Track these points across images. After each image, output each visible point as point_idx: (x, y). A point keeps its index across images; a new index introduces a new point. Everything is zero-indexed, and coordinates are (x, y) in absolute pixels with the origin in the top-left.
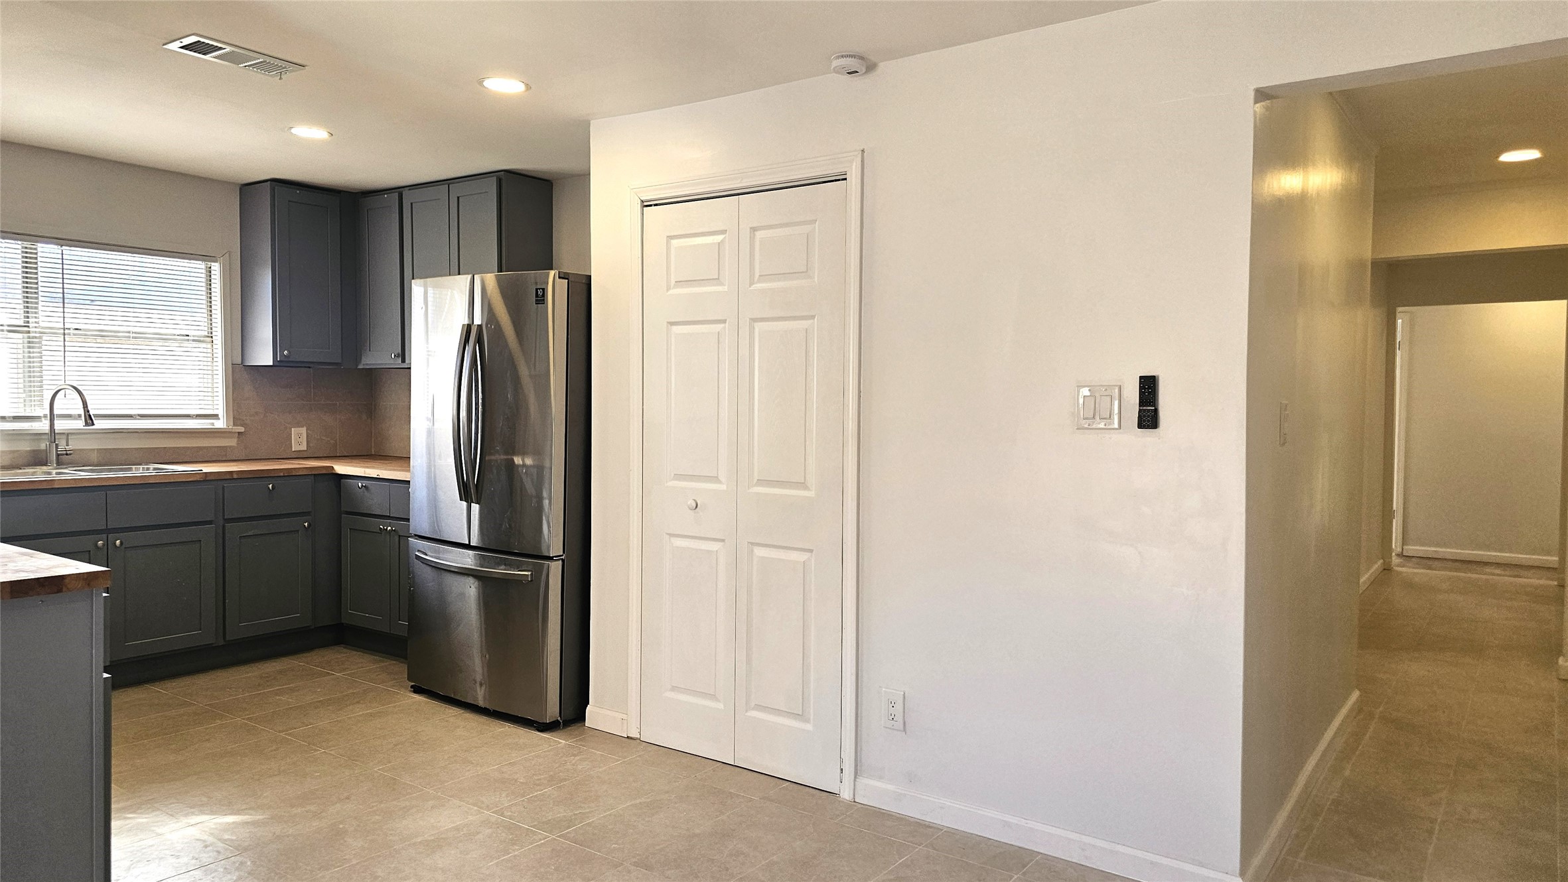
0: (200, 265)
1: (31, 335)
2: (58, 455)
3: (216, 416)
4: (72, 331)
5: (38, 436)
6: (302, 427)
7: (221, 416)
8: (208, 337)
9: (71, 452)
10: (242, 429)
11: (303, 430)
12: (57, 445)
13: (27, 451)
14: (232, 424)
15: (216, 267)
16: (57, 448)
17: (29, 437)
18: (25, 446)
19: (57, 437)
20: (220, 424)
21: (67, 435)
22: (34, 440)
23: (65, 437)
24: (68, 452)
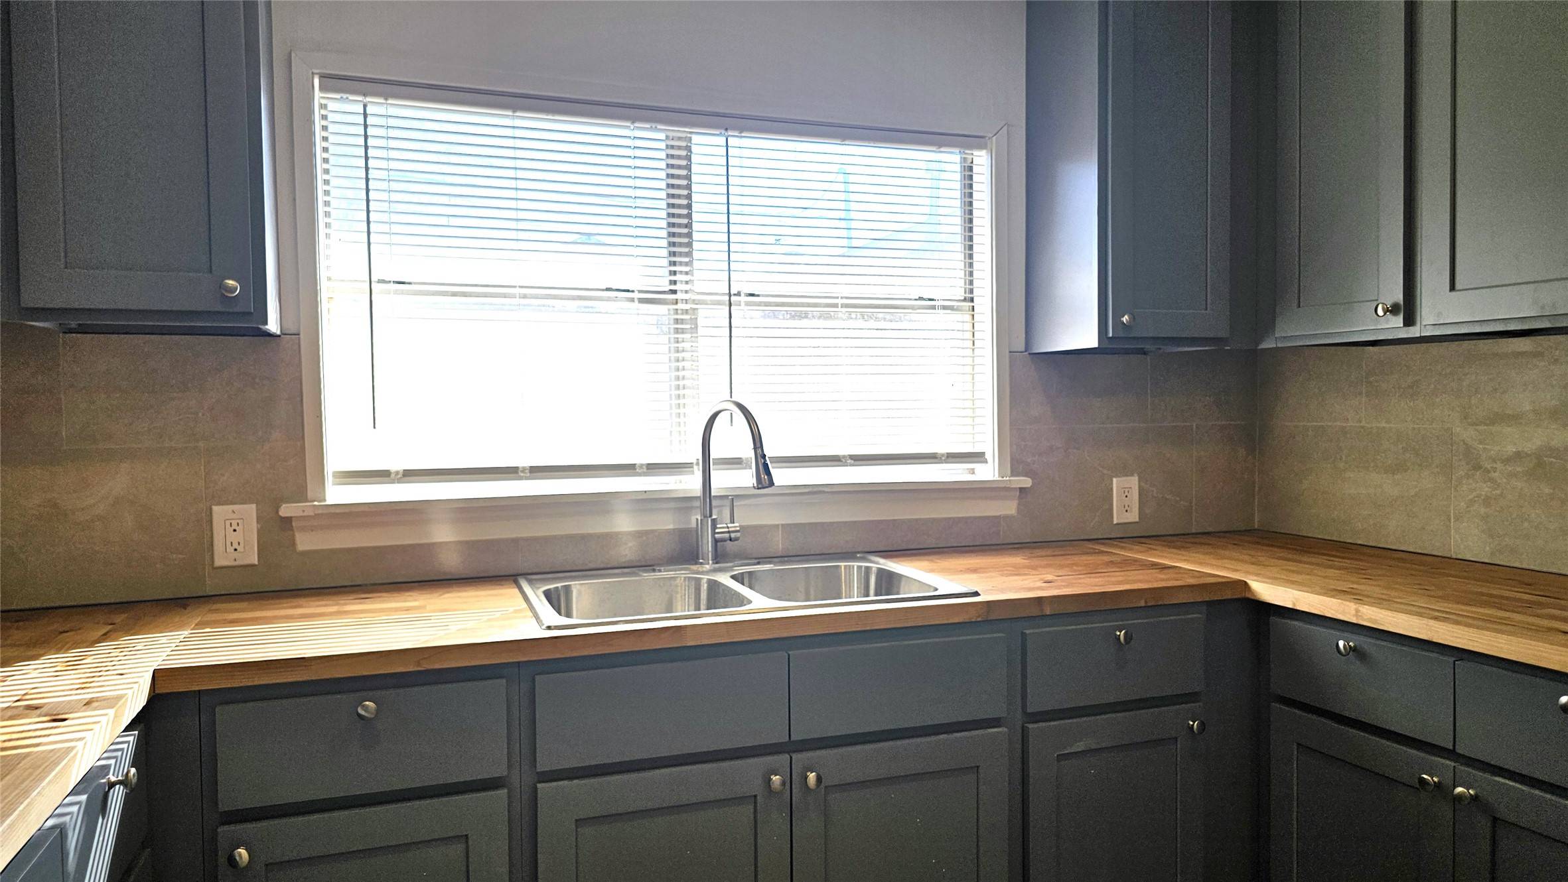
0: (951, 159)
1: (680, 306)
2: (716, 541)
3: (978, 457)
4: (743, 299)
5: (683, 503)
6: (1132, 475)
7: (988, 456)
8: (965, 300)
9: (738, 534)
10: (1026, 482)
11: (1133, 482)
12: (714, 521)
13: (668, 532)
14: (1009, 472)
15: (982, 160)
16: (714, 527)
17: (672, 505)
18: (666, 522)
19: (714, 503)
20: (987, 472)
21: (733, 499)
22: (680, 509)
23: (727, 503)
24: (733, 535)
